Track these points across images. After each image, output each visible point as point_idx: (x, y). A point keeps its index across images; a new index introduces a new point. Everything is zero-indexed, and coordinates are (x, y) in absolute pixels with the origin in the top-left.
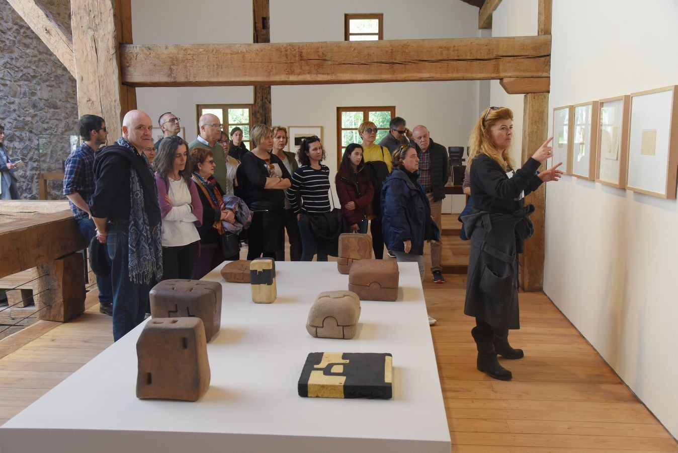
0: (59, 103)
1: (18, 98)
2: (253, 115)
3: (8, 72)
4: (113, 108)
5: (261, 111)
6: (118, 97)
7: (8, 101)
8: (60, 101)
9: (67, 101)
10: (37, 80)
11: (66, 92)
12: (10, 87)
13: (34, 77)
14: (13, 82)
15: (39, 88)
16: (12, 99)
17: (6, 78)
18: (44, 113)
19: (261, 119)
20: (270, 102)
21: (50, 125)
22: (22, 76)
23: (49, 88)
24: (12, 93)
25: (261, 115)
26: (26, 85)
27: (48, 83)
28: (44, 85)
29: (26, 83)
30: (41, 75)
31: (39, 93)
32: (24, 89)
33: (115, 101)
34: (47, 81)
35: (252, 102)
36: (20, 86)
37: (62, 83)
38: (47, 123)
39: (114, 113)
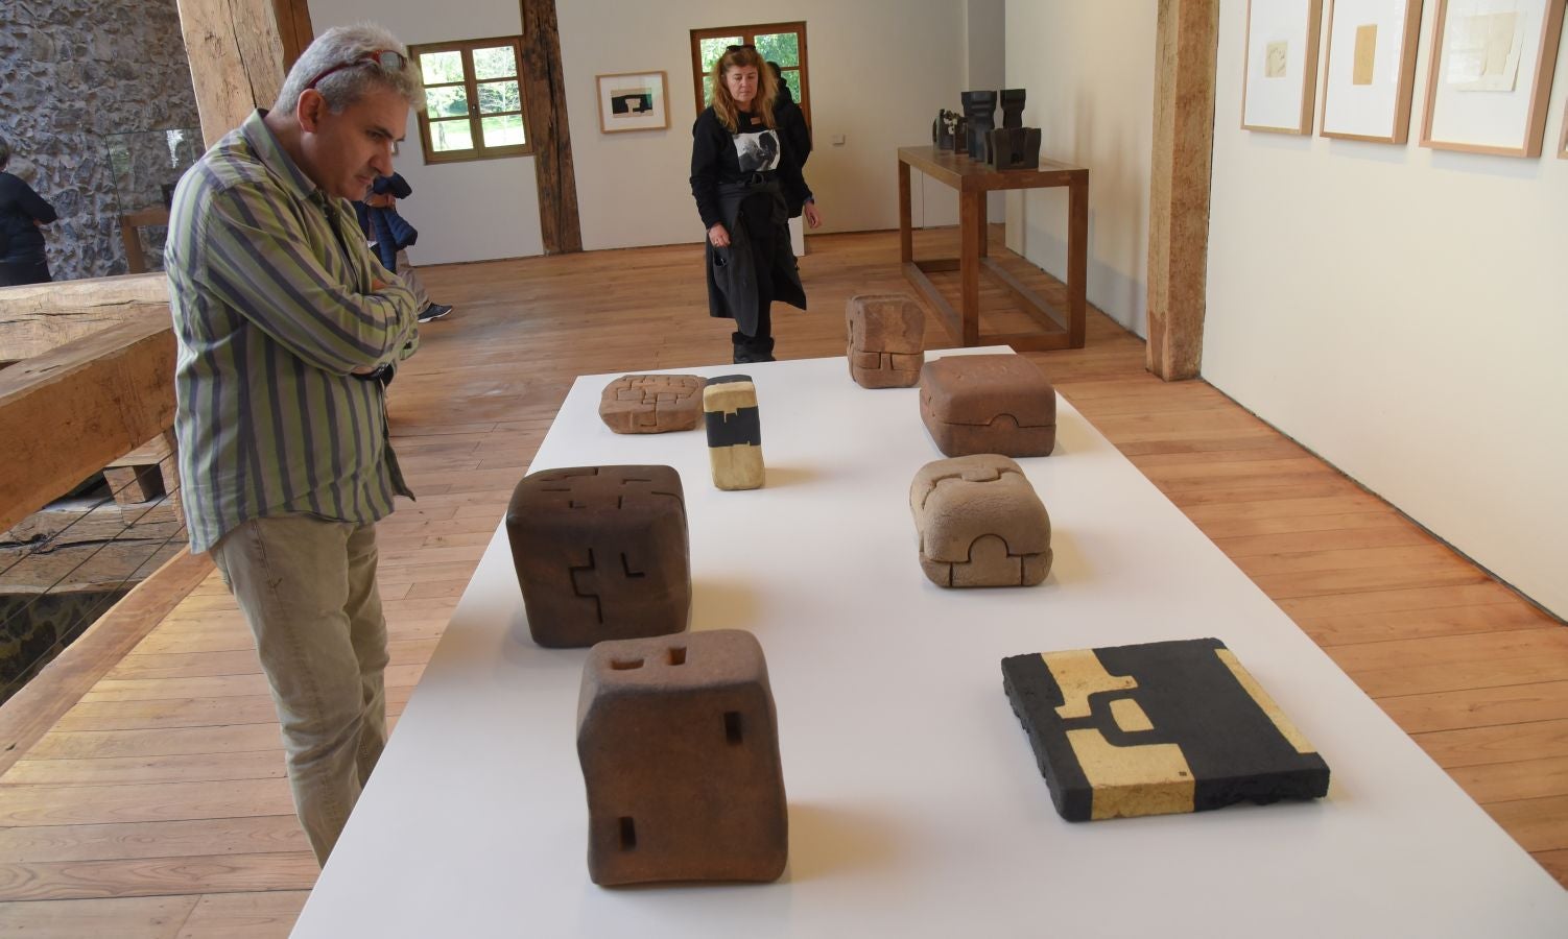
0: (135, 67)
1: (53, 62)
2: (523, 59)
3: (24, 8)
4: (266, 49)
5: (539, 48)
6: (273, 24)
7: (33, 69)
8: (136, 61)
9: (151, 61)
10: (83, 20)
11: (145, 42)
12: (32, 40)
13: (77, 15)
14: (36, 30)
15: (89, 37)
16: (41, 66)
17: (21, 21)
18: (109, 90)
19: (539, 64)
20: (555, 29)
21: (125, 114)
22: (52, 15)
23: (111, 36)
24: (38, 52)
25: (540, 57)
26: (63, 32)
27: (106, 26)
28: (99, 31)
29: (63, 28)
30: (90, 9)
31: (91, 48)
32: (61, 42)
33: (268, 33)
34: (103, 22)
35: (519, 31)
36: (51, 35)
37: (135, 23)
38: (118, 109)
39: (269, 62)
